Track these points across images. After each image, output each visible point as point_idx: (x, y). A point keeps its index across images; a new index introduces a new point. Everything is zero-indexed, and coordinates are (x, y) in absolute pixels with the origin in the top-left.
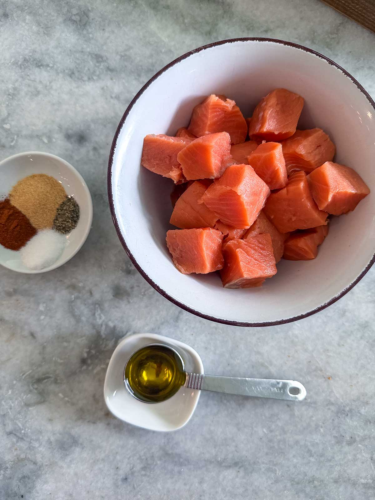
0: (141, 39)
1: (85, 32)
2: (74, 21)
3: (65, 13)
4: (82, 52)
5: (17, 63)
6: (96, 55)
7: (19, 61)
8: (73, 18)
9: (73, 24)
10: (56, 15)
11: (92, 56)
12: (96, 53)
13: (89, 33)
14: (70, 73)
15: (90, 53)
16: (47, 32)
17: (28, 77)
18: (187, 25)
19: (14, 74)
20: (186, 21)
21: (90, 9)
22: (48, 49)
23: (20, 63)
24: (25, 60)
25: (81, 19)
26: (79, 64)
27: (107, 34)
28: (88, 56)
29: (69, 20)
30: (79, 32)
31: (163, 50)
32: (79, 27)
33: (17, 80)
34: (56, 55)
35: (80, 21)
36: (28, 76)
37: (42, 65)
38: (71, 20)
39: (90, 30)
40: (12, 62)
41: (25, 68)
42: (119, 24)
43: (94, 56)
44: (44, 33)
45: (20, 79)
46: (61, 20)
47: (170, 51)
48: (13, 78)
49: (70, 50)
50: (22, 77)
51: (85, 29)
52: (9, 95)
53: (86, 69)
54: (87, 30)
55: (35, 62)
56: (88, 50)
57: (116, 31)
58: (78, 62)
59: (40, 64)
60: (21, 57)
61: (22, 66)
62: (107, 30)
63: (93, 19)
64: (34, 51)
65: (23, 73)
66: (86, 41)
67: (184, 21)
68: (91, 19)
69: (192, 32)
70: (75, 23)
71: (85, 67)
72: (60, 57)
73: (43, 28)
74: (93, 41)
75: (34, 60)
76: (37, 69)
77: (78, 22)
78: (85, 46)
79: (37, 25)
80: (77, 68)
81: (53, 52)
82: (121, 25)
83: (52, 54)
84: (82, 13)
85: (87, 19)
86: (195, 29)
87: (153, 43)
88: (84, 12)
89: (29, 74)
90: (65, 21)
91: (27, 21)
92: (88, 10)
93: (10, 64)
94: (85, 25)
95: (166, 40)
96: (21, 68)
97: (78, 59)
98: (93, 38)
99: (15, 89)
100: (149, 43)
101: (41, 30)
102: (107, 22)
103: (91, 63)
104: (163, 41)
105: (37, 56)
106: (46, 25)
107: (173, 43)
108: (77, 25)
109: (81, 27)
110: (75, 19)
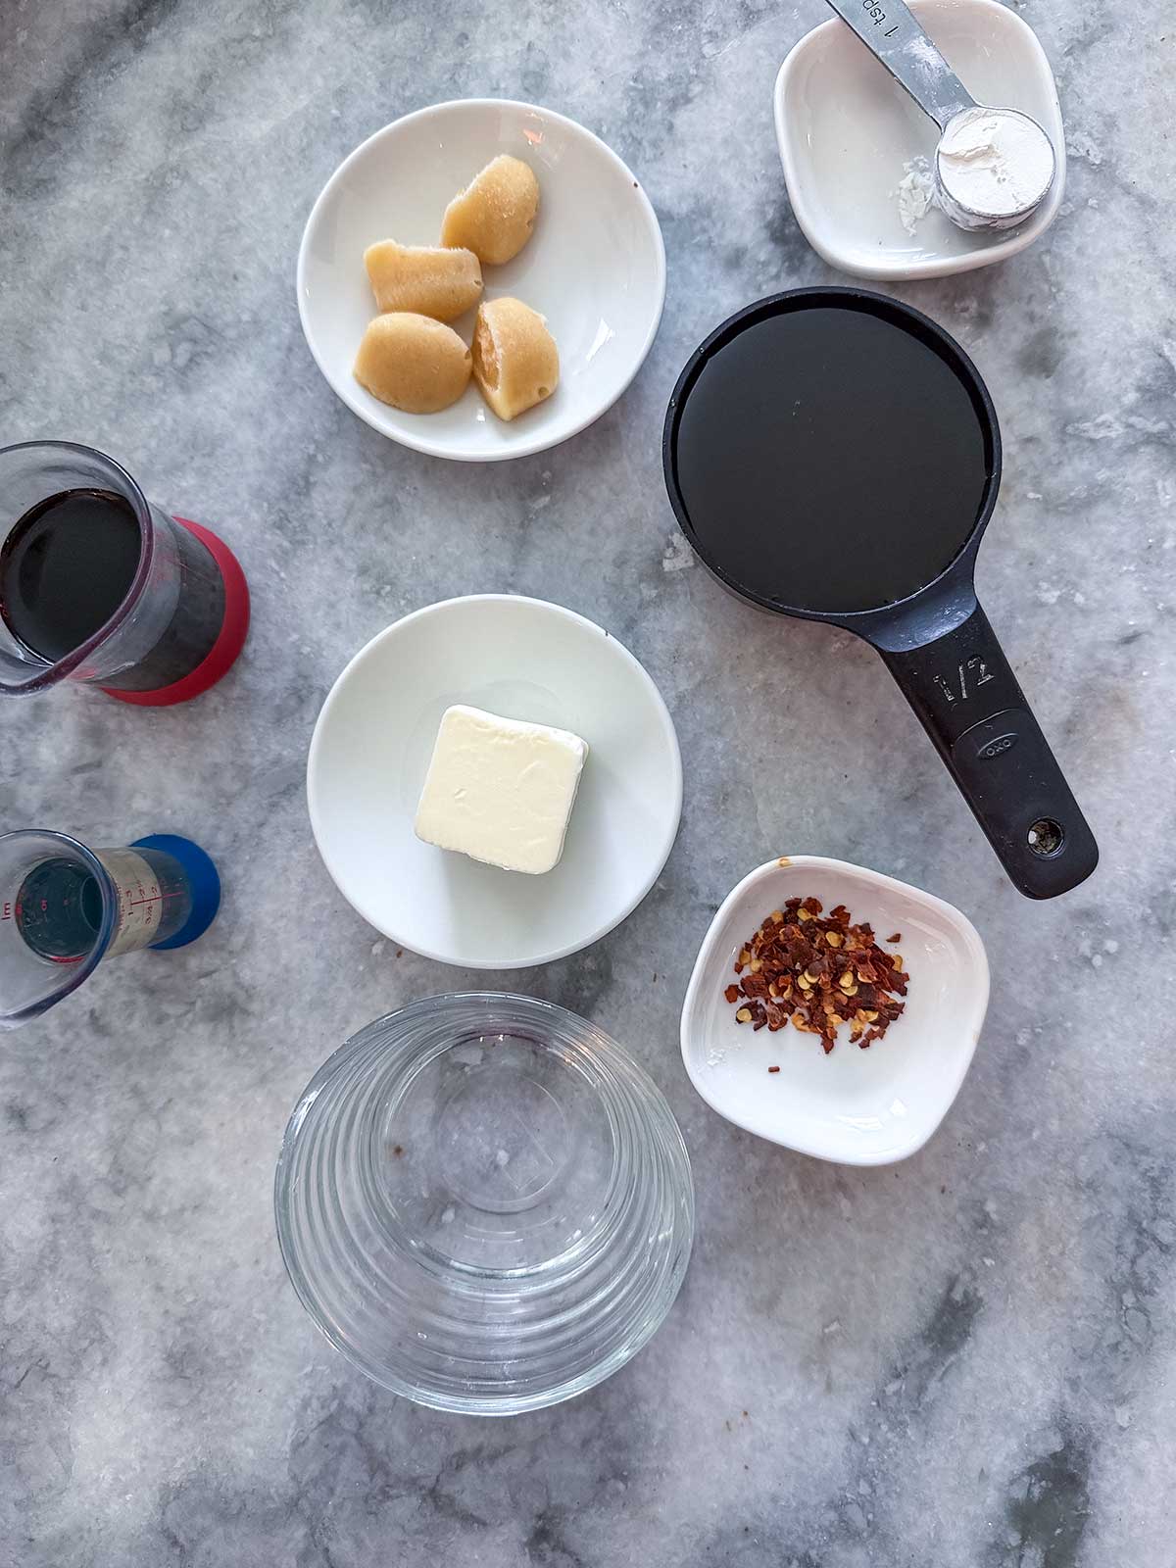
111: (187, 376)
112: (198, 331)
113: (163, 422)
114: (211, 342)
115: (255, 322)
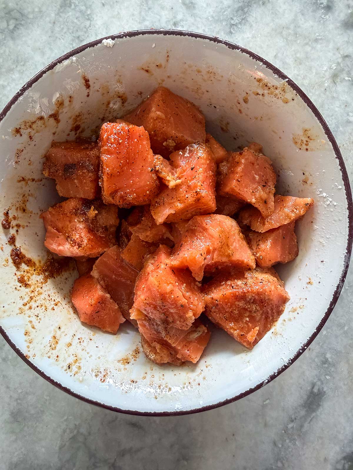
1: (31, 16)
2: (15, 27)
3: (3, 37)
4: (54, 23)
6: (61, 7)
8: (11, 27)
9: (18, 29)
10: (4, 47)
11: (62, 12)
12: (58, 7)
13: (33, 12)
14: (77, 41)
15: (58, 14)
16: (22, 61)
21: (3, 6)
25: (14, 19)
26: (68, 29)
28: (60, 16)
29: (12, 33)
30: (30, 23)
32: (23, 22)
35: (17, 20)
38: (12, 32)
39: (30, 10)
43: (61, 10)
44: (24, 65)
46: (11, 43)
49: (50, 37)
51: (27, 15)
53: (75, 21)
54: (29, 12)
56: (53, 15)
58: (65, 30)
63: (17, 4)
66: (42, 17)
68: (16, 6)
71: (73, 22)
73: (17, 66)
74: (44, 9)
77: (18, 22)
78: (48, 19)
79: (12, 72)
80: (73, 32)
81: (48, 58)
84: (7, 15)
85: (15, 11)
88: (6, 14)
90: (13, 39)
91: (6, 84)
92: (5, 8)
94: (22, 15)
97: (63, 29)
98: (40, 8)
101: (18, 69)
103: (70, 13)
106: (14, 61)
108: (21, 24)
109: (24, 20)
110: (14, 25)
111: (14, 33)
112: (17, 15)
113: (5, 51)
114: (23, 20)
115: (40, 11)
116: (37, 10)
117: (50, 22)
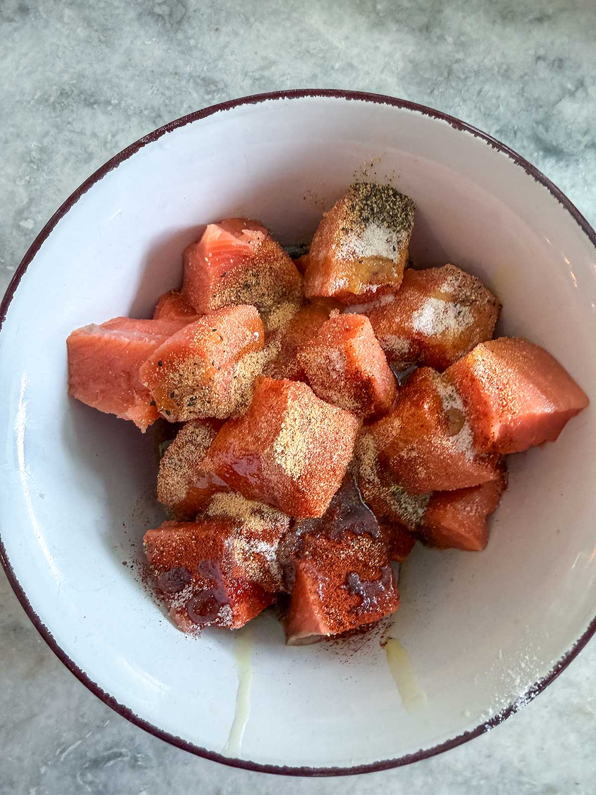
0: (292, 46)
1: (180, 36)
2: (159, 15)
4: (176, 74)
5: (47, 100)
6: (204, 79)
7: (50, 96)
8: (157, 10)
9: (157, 20)
10: (123, 5)
11: (195, 81)
12: (203, 75)
13: (188, 38)
14: (153, 115)
15: (191, 76)
16: (106, 37)
17: (69, 126)
18: (381, 15)
19: (40, 121)
20: (379, 7)
22: (108, 72)
23: (52, 99)
24: (61, 94)
25: (171, 11)
26: (170, 98)
27: (223, 39)
28: (188, 81)
29: (148, 14)
30: (168, 36)
31: (337, 66)
32: (168, 25)
33: (47, 133)
34: (123, 83)
35: (170, 15)
36: (69, 123)
37: (96, 102)
38: (151, 13)
39: (190, 32)
40: (36, 97)
41: (62, 109)
42: (247, 19)
43: (198, 81)
44: (100, 41)
45: (53, 131)
46: (132, 14)
47: (351, 66)
48: (39, 129)
49: (153, 71)
50: (57, 127)
51: (181, 30)
52: (31, 162)
53: (185, 106)
54: (185, 32)
55: (83, 96)
56: (188, 69)
57: (242, 32)
58: (167, 93)
59: (92, 101)
60: (55, 87)
61: (57, 106)
62: (224, 29)
63: (195, 11)
64: (81, 76)
65: (58, 119)
66: (182, 52)
67: (374, 7)
68: (191, 9)
69: (394, 27)
70: (160, 19)
71: (182, 102)
72: (132, 85)
73: (96, 31)
74: (196, 53)
75: (81, 93)
76: (86, 108)
77: (166, 18)
78: (181, 63)
79: (85, 25)
80: (166, 105)
81: (117, 77)
82: (252, 20)
83: (115, 80)
85: (184, 10)
86: (397, 21)
87: (315, 51)
89: (70, 120)
90: (140, 16)
91: (66, 19)
93: (32, 102)
94: (180, 22)
95: (342, 46)
96: (54, 109)
97: (168, 88)
98: (196, 47)
99: (42, 150)
100: (308, 52)
101: (94, 34)
102: (223, 14)
103: (195, 95)
104: (336, 48)
105: (87, 85)
106: (104, 25)
107: (356, 51)
108: (165, 23)
109: (171, 27)
110: (161, 13)
116: (192, 42)
117: (176, 67)
